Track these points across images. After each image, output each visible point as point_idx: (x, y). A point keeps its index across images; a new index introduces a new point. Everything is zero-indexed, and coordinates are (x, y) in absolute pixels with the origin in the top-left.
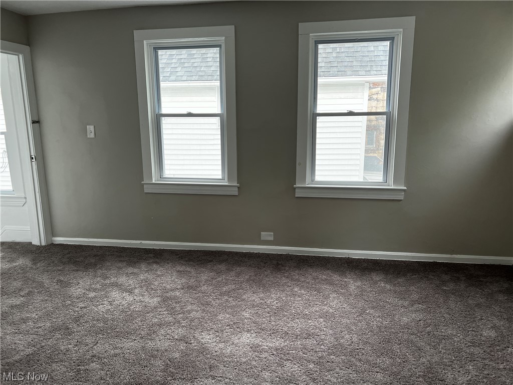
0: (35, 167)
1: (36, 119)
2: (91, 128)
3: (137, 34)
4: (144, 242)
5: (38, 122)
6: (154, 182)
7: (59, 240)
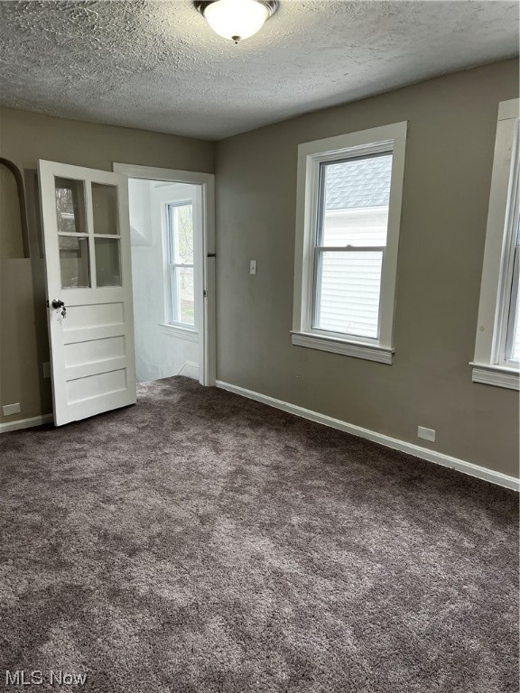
0: (206, 303)
1: (213, 253)
2: (253, 263)
3: (301, 147)
4: (288, 404)
5: (214, 255)
6: (302, 332)
7: (221, 384)
